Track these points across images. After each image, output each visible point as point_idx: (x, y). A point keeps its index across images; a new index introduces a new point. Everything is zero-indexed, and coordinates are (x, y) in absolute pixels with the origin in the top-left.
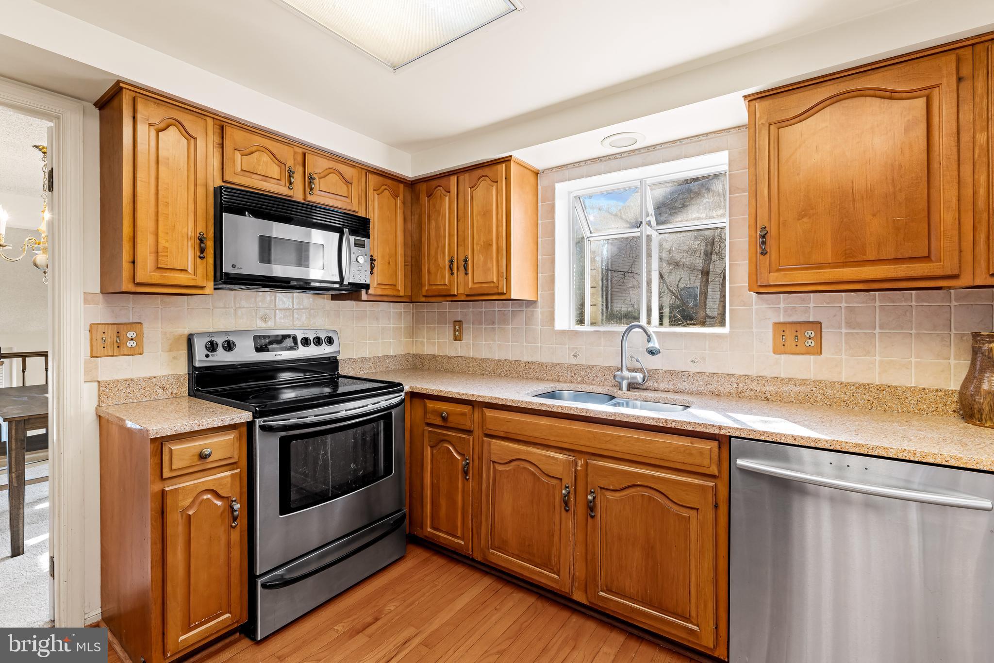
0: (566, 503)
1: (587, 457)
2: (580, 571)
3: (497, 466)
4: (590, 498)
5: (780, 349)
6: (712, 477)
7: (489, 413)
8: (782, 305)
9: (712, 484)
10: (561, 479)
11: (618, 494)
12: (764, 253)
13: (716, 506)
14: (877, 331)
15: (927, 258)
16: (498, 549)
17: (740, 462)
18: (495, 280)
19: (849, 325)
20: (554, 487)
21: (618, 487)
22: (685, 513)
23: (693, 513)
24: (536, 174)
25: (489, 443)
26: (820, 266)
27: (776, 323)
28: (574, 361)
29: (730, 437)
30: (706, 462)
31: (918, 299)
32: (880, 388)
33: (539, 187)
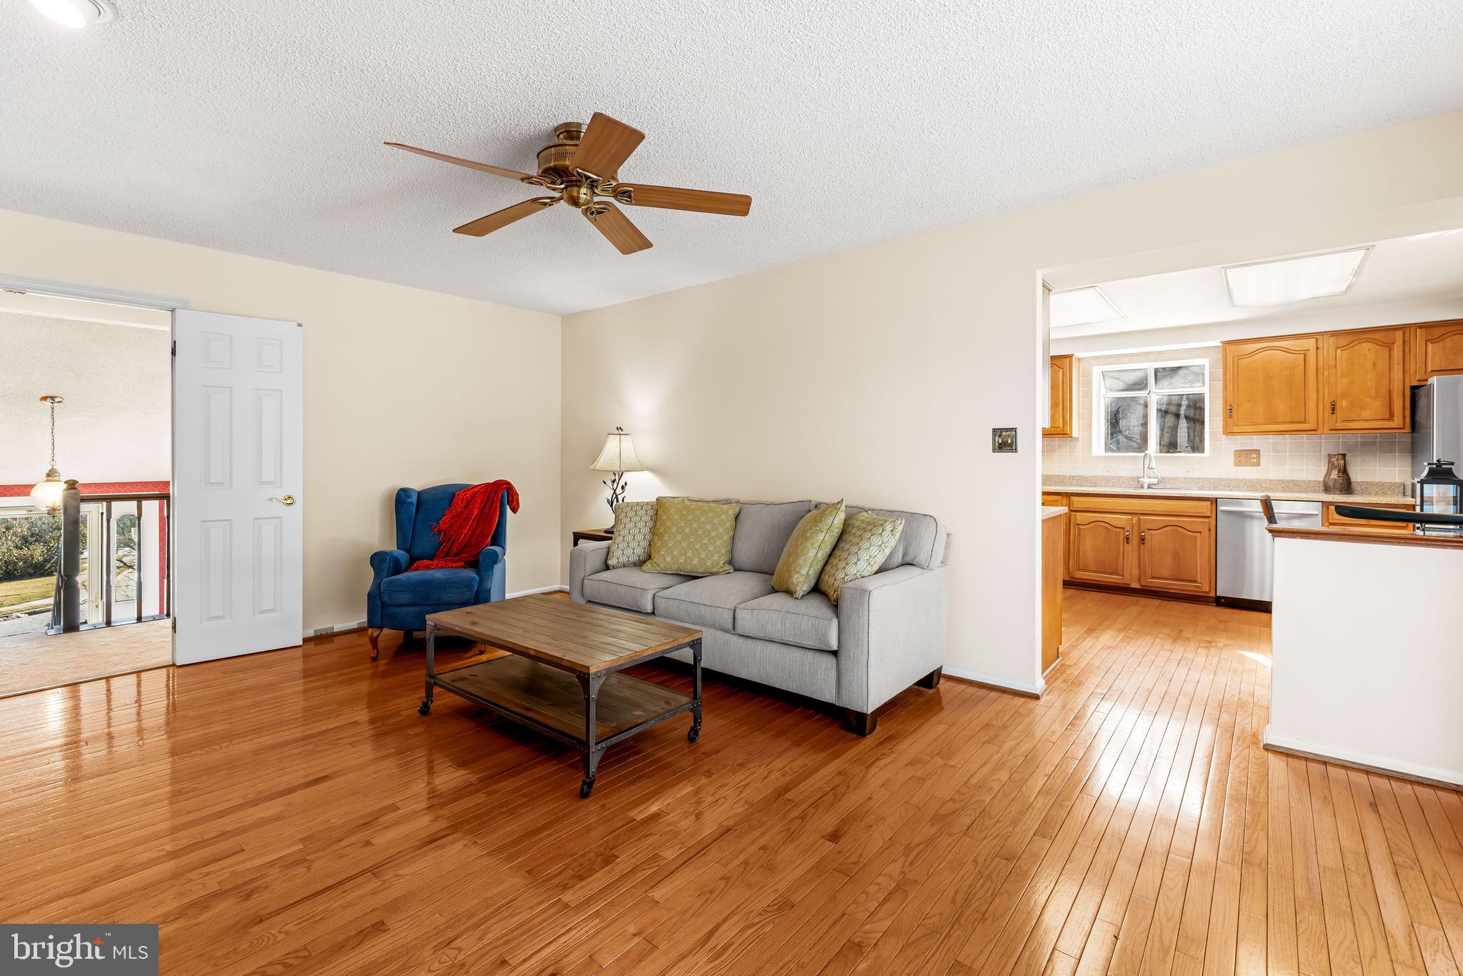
0: (1128, 539)
1: (1138, 516)
2: (1135, 573)
3: (1081, 527)
4: (1143, 534)
5: (1237, 464)
6: (1208, 517)
7: (1074, 499)
8: (1239, 441)
9: (1207, 520)
10: (1124, 528)
11: (1158, 532)
12: (1231, 417)
13: (1210, 530)
14: (1288, 454)
15: (1304, 422)
16: (1082, 570)
17: (1221, 508)
18: (1061, 426)
19: (1274, 450)
20: (1119, 532)
21: (1158, 528)
22: (1194, 534)
23: (1198, 534)
24: (1079, 359)
25: (1075, 515)
26: (1257, 424)
27: (1236, 451)
28: (1106, 474)
29: (1217, 498)
30: (1205, 511)
31: (1308, 439)
32: (1289, 481)
33: (1081, 368)
